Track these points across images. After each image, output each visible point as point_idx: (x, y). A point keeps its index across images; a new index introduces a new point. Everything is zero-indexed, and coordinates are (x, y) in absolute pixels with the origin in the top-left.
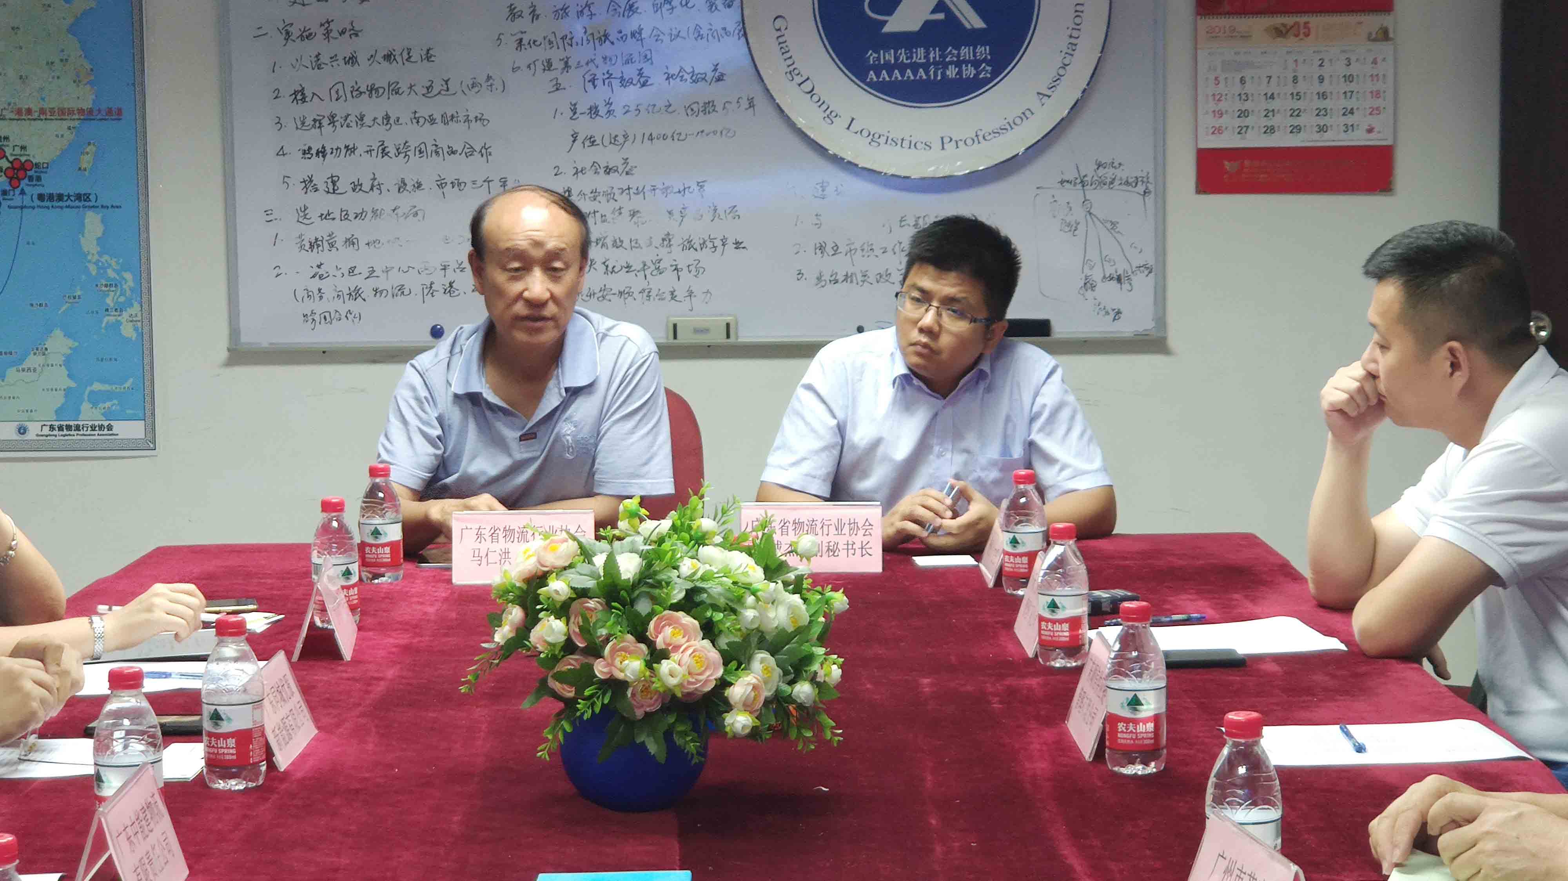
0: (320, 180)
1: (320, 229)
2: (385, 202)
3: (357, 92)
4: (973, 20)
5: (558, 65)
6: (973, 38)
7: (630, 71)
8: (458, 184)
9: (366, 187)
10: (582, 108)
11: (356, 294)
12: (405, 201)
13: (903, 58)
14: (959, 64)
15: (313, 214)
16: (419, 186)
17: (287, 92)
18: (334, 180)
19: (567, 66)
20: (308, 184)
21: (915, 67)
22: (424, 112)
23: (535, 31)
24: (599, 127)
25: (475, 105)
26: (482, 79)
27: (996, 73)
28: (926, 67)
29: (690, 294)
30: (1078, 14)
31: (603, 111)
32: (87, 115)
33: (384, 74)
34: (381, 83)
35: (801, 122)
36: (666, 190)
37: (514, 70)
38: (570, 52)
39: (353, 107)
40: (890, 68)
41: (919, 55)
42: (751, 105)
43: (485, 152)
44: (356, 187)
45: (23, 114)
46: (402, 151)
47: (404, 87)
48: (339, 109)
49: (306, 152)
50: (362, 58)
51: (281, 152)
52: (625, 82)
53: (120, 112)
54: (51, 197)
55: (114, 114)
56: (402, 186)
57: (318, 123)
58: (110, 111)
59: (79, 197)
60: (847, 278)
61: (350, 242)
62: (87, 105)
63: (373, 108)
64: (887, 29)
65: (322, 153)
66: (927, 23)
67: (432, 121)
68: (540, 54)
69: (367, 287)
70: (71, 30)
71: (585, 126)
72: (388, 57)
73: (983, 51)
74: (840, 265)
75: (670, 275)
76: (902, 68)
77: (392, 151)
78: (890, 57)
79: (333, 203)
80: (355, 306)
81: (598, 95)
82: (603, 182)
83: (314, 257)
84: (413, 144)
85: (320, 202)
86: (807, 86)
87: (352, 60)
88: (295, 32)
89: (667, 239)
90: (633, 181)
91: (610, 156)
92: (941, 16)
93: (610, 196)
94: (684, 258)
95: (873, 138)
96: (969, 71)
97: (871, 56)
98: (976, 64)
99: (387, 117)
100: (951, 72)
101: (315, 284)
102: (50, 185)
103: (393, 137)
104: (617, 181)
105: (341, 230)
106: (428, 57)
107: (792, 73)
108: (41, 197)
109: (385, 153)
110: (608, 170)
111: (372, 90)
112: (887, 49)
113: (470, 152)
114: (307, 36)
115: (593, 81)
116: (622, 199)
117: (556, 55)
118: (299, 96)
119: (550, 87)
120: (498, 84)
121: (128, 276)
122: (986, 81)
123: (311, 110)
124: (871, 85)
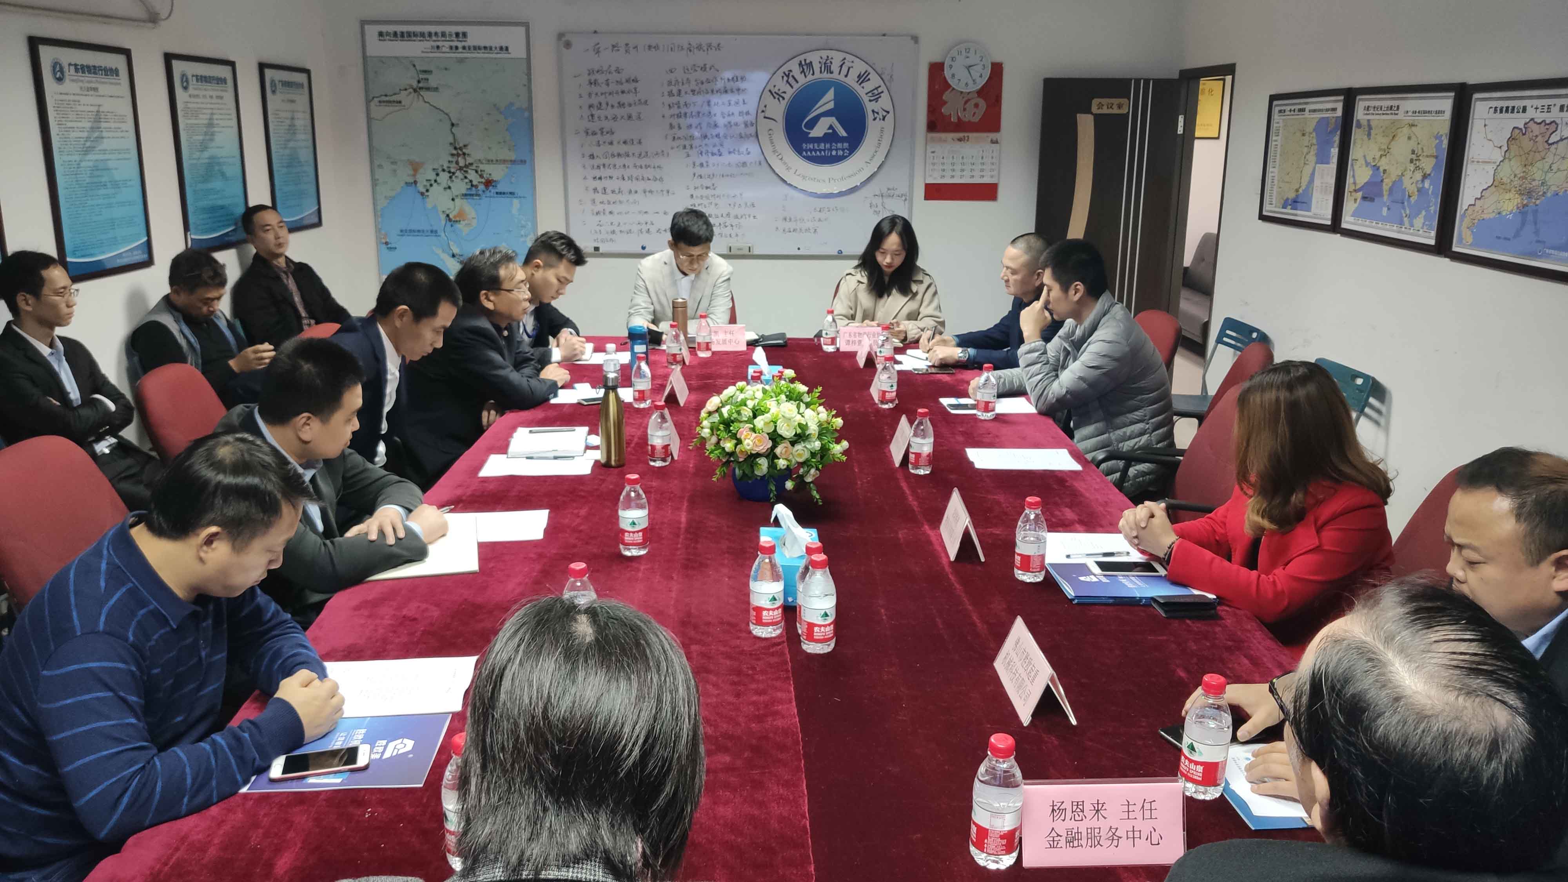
0: (600, 189)
1: (600, 208)
2: (623, 198)
3: (613, 155)
4: (842, 133)
5: (688, 147)
6: (842, 140)
7: (715, 150)
8: (651, 192)
9: (617, 191)
10: (697, 163)
11: (613, 232)
12: (632, 198)
13: (816, 147)
14: (837, 150)
15: (598, 202)
16: (636, 192)
17: (587, 154)
18: (605, 189)
19: (691, 147)
20: (595, 190)
21: (820, 151)
22: (638, 164)
23: (680, 133)
24: (704, 171)
25: (657, 161)
26: (660, 151)
27: (850, 154)
28: (824, 150)
29: (737, 235)
30: (882, 131)
31: (705, 164)
32: (513, 162)
33: (623, 149)
34: (622, 152)
35: (777, 171)
36: (728, 196)
37: (672, 148)
38: (693, 142)
39: (612, 161)
40: (811, 150)
41: (822, 146)
42: (760, 164)
43: (661, 179)
44: (613, 192)
45: (490, 161)
46: (630, 178)
47: (631, 154)
48: (607, 162)
49: (595, 178)
50: (615, 143)
51: (585, 178)
52: (713, 154)
53: (525, 162)
54: (501, 193)
55: (523, 162)
56: (630, 192)
57: (598, 167)
58: (522, 161)
59: (511, 193)
60: (794, 230)
61: (611, 213)
62: (513, 158)
63: (619, 162)
64: (811, 135)
65: (600, 178)
66: (825, 134)
67: (641, 167)
68: (682, 142)
69: (617, 229)
70: (507, 130)
71: (698, 171)
72: (625, 142)
73: (846, 145)
74: (792, 225)
75: (729, 228)
76: (816, 151)
77: (626, 178)
78: (811, 146)
79: (605, 198)
80: (613, 236)
81: (703, 159)
82: (705, 192)
83: (598, 218)
84: (634, 176)
85: (599, 197)
86: (780, 157)
87: (611, 143)
88: (590, 132)
89: (728, 215)
90: (717, 192)
91: (707, 182)
92: (831, 131)
93: (707, 198)
94: (735, 222)
95: (804, 178)
96: (840, 153)
97: (804, 146)
98: (843, 150)
99: (624, 166)
100: (834, 153)
101: (598, 228)
102: (500, 188)
103: (627, 173)
104: (709, 192)
105: (608, 208)
106: (640, 142)
107: (774, 151)
108: (497, 193)
109: (624, 179)
110: (707, 188)
111: (619, 155)
112: (810, 143)
113: (655, 179)
114: (594, 133)
115: (701, 153)
116: (712, 199)
117: (687, 143)
118: (592, 156)
119: (685, 155)
120: (665, 153)
121: (530, 224)
122: (847, 157)
123: (596, 162)
124: (804, 157)
